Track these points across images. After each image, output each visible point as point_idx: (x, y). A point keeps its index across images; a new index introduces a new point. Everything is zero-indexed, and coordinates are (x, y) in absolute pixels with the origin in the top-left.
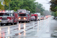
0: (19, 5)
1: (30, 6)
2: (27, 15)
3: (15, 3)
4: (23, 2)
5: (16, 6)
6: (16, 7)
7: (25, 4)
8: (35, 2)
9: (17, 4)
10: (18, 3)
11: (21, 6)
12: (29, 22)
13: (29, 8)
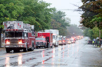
0: (14, 13)
1: (38, 16)
2: (25, 35)
3: (7, 8)
4: (23, 8)
5: (9, 15)
6: (7, 17)
7: (28, 12)
8: (48, 7)
9: (10, 12)
10: (13, 9)
11: (20, 17)
12: (30, 50)
13: (37, 20)
